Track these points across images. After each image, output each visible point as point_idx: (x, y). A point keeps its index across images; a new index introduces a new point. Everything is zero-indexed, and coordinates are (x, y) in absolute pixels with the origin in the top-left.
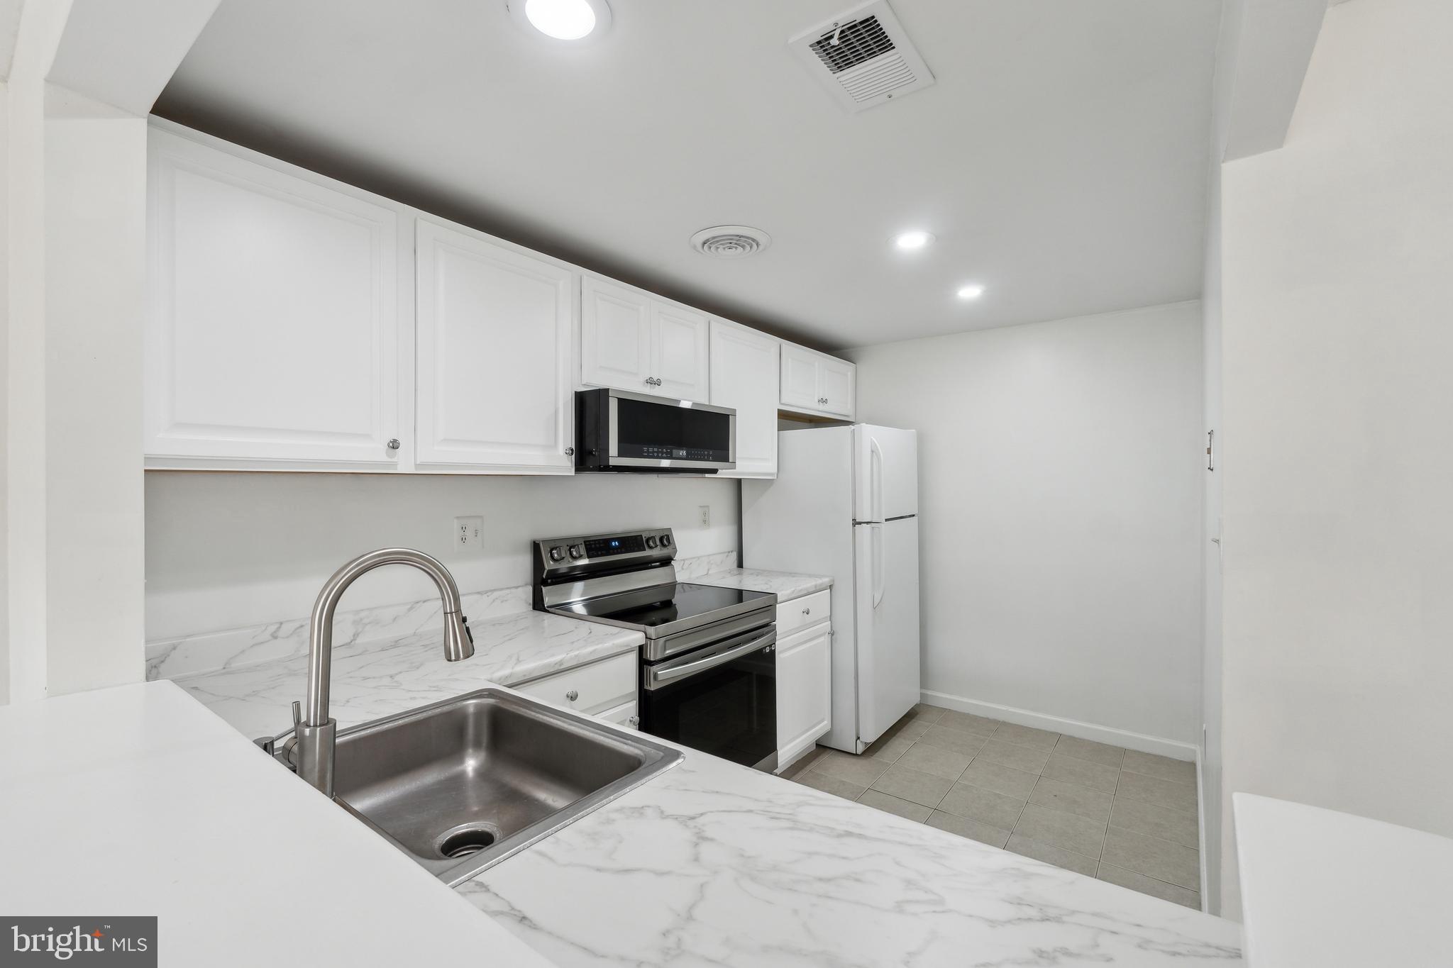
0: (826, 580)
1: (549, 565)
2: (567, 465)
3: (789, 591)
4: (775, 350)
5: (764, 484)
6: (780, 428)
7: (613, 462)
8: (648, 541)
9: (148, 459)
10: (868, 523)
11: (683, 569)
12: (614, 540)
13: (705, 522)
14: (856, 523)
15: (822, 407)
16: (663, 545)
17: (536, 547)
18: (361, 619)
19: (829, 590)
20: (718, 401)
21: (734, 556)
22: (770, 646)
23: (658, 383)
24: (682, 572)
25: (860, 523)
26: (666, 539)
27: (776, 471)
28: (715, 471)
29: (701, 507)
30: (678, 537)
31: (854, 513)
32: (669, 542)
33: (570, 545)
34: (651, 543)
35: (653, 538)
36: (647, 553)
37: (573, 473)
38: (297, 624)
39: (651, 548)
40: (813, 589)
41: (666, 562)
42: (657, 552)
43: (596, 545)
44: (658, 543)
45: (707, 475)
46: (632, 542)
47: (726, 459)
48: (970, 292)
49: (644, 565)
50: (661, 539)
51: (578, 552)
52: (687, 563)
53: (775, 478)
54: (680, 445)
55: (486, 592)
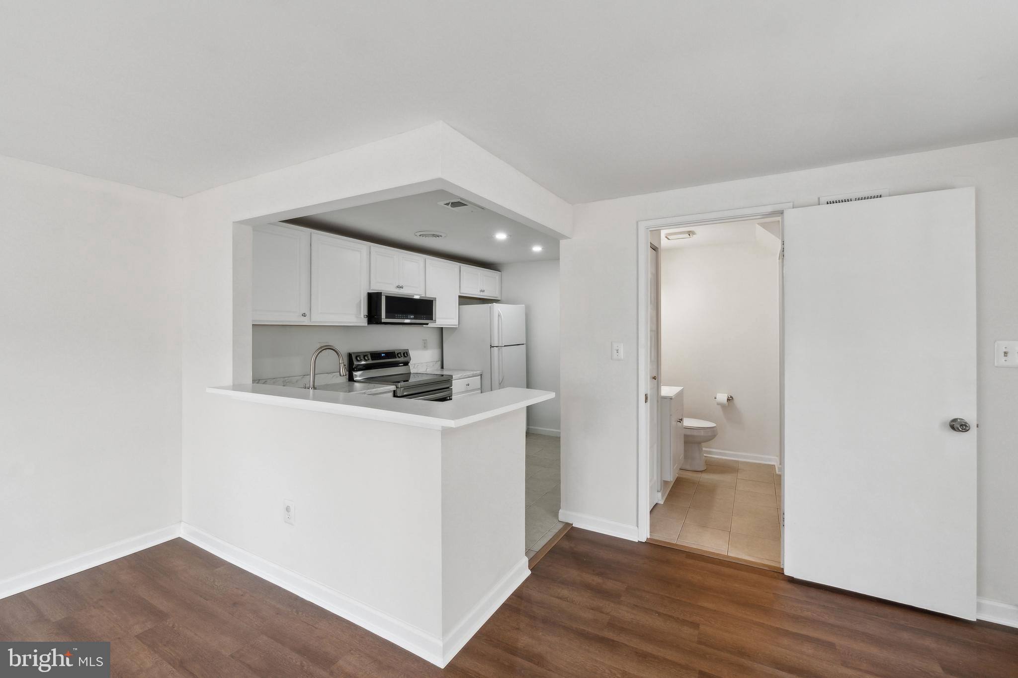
0: (478, 372)
1: (356, 363)
2: (364, 322)
3: (459, 376)
4: (457, 270)
5: (452, 330)
6: (460, 304)
7: (383, 321)
8: (398, 354)
9: (253, 321)
10: (497, 347)
11: (414, 367)
12: (383, 353)
13: (425, 347)
14: (491, 347)
15: (482, 294)
16: (405, 357)
17: (350, 355)
18: (285, 380)
19: (480, 377)
20: (429, 295)
21: (439, 363)
22: (450, 397)
23: (402, 287)
24: (413, 368)
25: (493, 347)
26: (406, 354)
27: (458, 323)
28: (427, 324)
29: (423, 340)
30: (412, 353)
31: (491, 343)
32: (407, 354)
33: (365, 355)
34: (399, 355)
35: (400, 353)
36: (397, 359)
37: (366, 325)
38: (264, 381)
39: (399, 357)
40: (472, 375)
41: (406, 364)
42: (402, 359)
43: (375, 355)
44: (402, 355)
45: (424, 326)
46: (390, 354)
47: (432, 319)
48: (537, 249)
49: (396, 364)
50: (404, 354)
51: (368, 357)
52: (416, 365)
53: (457, 327)
54: (412, 313)
55: (330, 373)
